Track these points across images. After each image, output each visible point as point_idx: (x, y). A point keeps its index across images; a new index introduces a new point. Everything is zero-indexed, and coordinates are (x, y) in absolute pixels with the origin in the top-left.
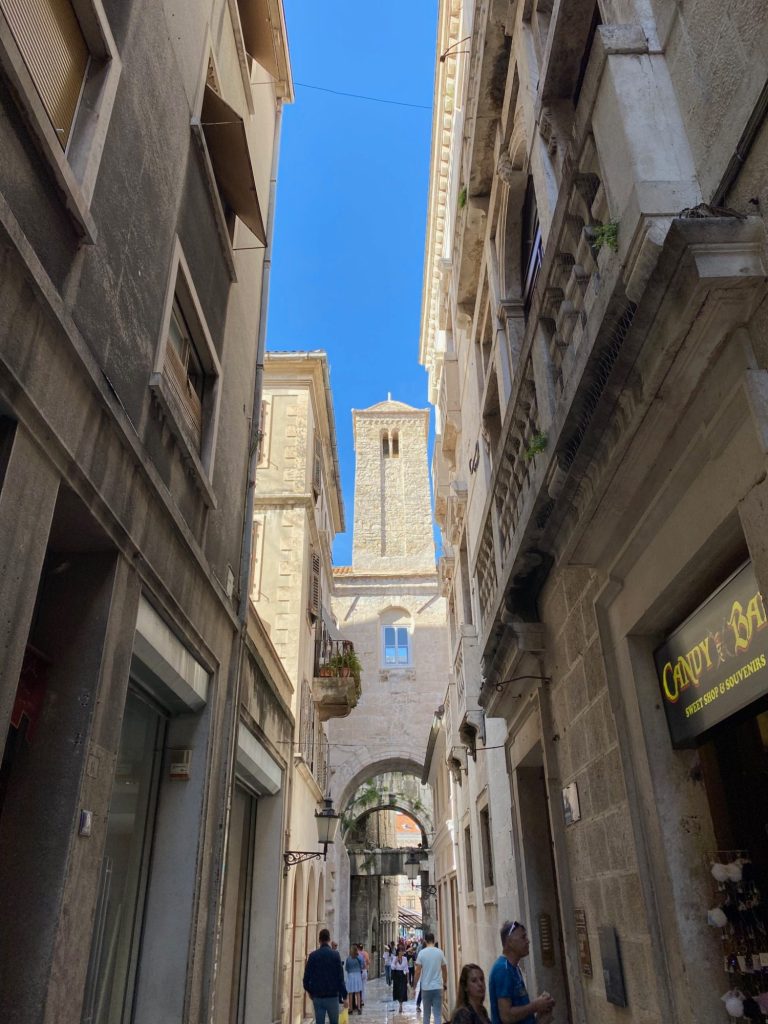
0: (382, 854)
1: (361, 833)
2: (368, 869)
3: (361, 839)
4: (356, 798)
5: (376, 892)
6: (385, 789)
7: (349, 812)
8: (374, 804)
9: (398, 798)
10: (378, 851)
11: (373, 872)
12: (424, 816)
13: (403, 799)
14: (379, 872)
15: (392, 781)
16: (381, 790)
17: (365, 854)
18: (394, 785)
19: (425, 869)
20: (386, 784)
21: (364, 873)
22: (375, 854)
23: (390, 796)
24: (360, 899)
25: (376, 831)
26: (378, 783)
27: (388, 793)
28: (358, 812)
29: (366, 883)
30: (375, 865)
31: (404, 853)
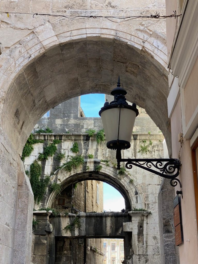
0: (87, 217)
1: (66, 200)
2: (72, 230)
3: (66, 205)
4: (61, 164)
5: (81, 255)
6: (90, 157)
7: (54, 176)
8: (79, 170)
9: (102, 165)
10: (82, 213)
11: (77, 233)
12: (128, 181)
13: (108, 165)
14: (83, 233)
15: (97, 150)
16: (86, 157)
17: (70, 217)
18: (99, 153)
19: (128, 230)
20: (91, 152)
21: (68, 234)
22: (79, 217)
23: (95, 162)
24: (64, 259)
25: (83, 203)
26: (84, 151)
27: (92, 160)
28: (63, 177)
29: (70, 244)
30: (79, 227)
31: (109, 216)
